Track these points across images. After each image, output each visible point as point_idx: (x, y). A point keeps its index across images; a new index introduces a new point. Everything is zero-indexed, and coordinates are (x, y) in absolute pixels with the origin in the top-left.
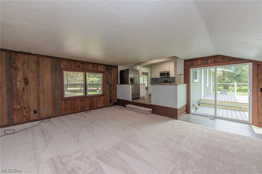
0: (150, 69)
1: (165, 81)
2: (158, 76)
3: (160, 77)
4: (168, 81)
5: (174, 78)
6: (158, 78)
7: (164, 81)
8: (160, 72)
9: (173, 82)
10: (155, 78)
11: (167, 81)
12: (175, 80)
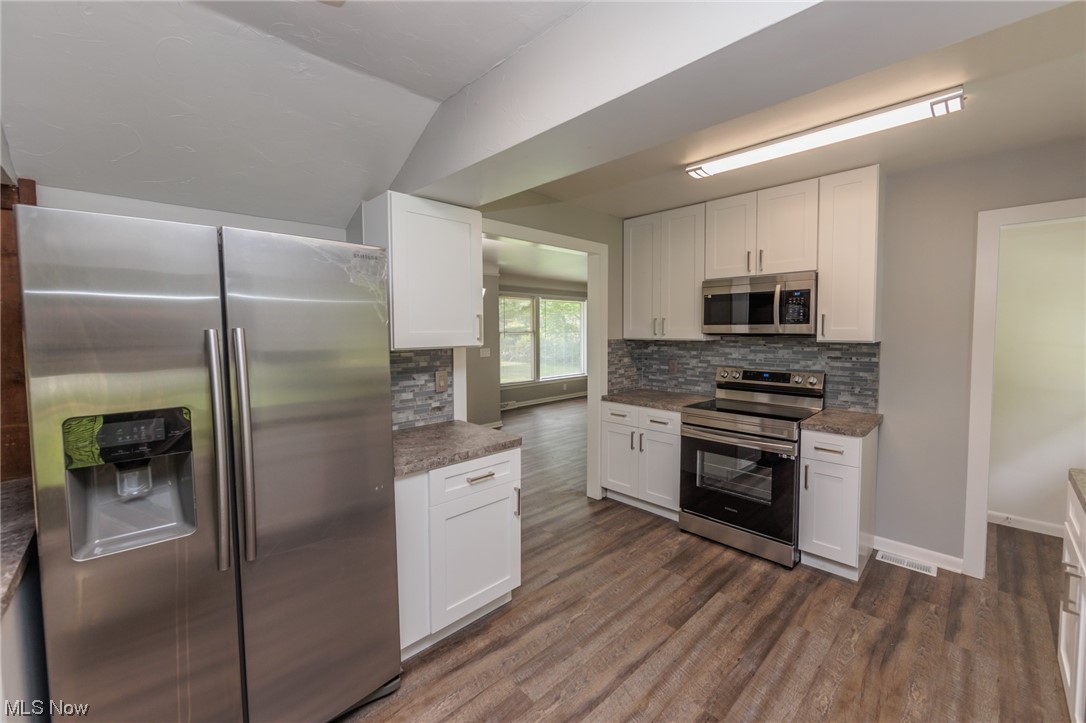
0: (603, 249)
1: (758, 376)
2: (686, 324)
3: (701, 337)
4: (785, 377)
5: (862, 357)
6: (684, 342)
7: (747, 375)
8: (707, 284)
9: (845, 397)
10: (656, 343)
11: (774, 376)
12: (873, 367)
